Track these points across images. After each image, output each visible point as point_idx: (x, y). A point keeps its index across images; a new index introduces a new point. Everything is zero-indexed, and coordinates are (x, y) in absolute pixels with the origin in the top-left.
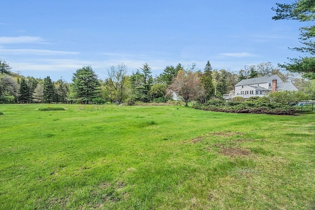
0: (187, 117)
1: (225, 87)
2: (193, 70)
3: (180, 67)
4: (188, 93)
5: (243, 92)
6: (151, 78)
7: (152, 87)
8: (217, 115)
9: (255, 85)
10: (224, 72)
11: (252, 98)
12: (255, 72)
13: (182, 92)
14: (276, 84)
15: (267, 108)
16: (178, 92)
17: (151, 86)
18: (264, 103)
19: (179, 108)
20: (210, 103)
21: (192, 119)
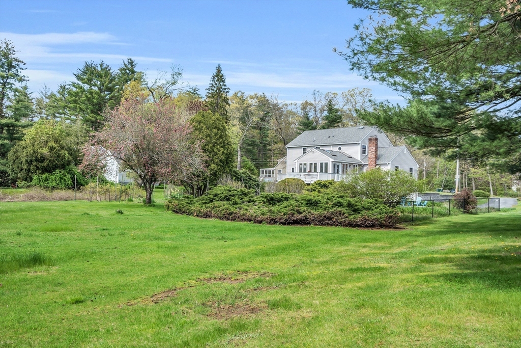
0: (147, 237)
1: (265, 146)
2: (173, 87)
3: (133, 72)
4: (154, 163)
5: (305, 164)
6: (26, 95)
7: (29, 133)
8: (230, 230)
9: (331, 148)
10: (263, 103)
11: (319, 184)
12: (337, 111)
13: (134, 157)
14: (376, 149)
15: (344, 210)
16: (123, 157)
17: (24, 127)
18: (340, 200)
19: (123, 210)
20: (216, 195)
21: (161, 242)
